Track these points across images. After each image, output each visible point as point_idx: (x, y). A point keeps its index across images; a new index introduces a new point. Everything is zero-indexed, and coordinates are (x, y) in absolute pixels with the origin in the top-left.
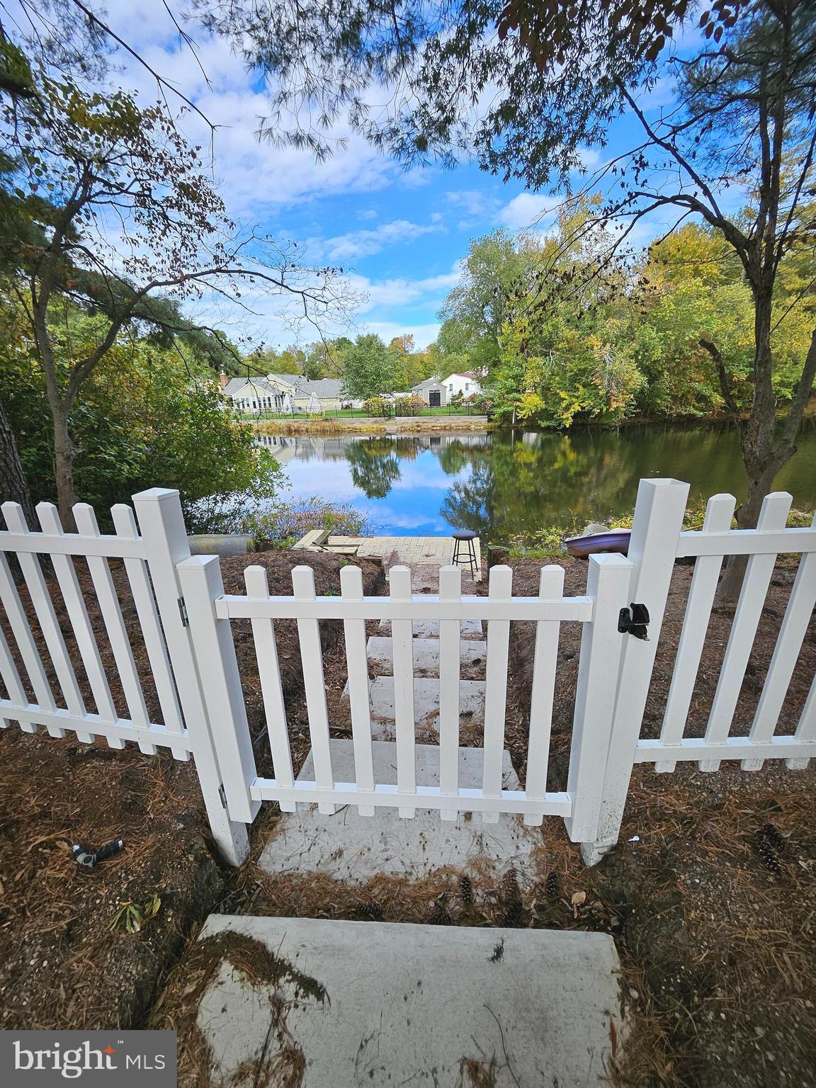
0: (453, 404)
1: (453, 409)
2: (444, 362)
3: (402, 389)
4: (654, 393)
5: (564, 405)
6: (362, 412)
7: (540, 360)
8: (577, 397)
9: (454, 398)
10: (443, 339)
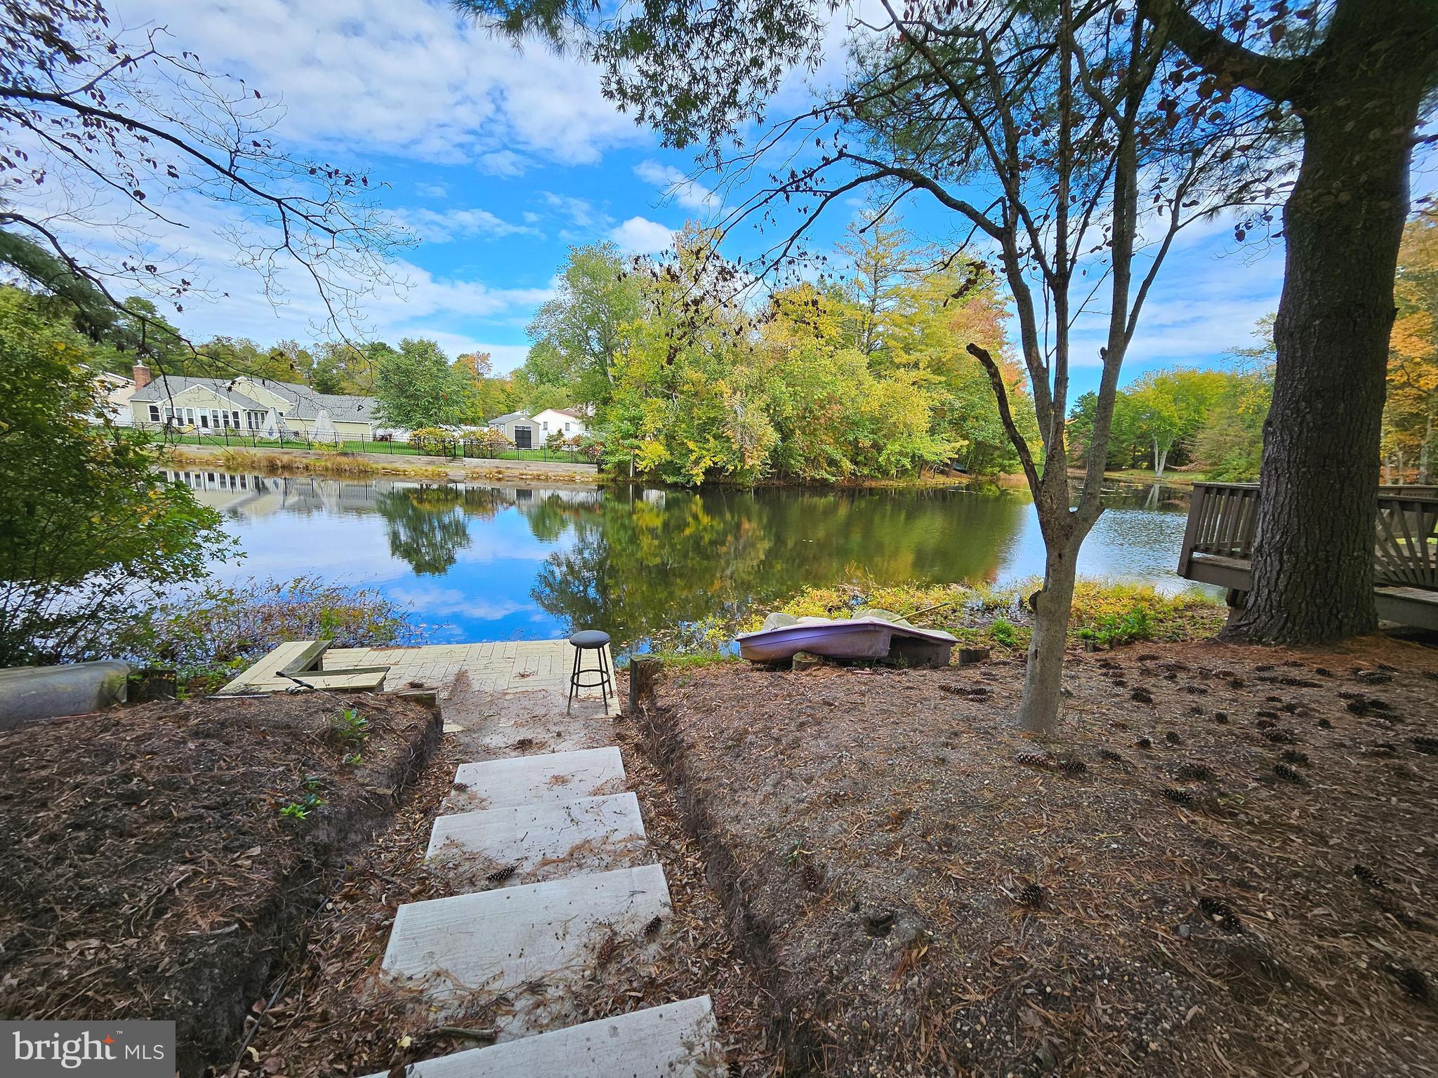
0: (550, 447)
1: (549, 453)
2: (535, 393)
3: (474, 422)
4: (788, 453)
5: (693, 458)
6: (408, 447)
7: (661, 402)
8: (708, 450)
9: (551, 439)
10: (533, 364)
